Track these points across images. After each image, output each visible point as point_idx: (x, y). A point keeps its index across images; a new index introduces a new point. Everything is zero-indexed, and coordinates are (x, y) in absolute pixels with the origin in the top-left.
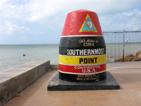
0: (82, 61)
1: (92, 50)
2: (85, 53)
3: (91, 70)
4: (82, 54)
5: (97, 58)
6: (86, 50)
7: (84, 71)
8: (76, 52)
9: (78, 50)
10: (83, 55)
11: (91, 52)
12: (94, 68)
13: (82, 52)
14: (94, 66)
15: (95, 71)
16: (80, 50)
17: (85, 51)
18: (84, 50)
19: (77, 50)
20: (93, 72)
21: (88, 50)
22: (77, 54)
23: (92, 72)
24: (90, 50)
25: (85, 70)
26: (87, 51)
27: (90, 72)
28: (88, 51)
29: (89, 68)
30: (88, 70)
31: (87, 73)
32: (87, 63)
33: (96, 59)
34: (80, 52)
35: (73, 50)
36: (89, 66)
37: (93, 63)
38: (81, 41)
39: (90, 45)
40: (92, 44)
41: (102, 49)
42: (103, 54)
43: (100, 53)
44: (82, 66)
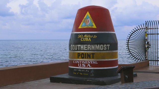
0: (80, 56)
1: (92, 45)
2: (86, 48)
3: (86, 65)
4: (83, 49)
6: (86, 45)
7: (80, 66)
8: (78, 47)
9: (80, 45)
11: (91, 47)
12: (89, 63)
13: (83, 47)
14: (89, 61)
16: (81, 45)
17: (86, 46)
18: (85, 45)
20: (89, 67)
21: (88, 45)
22: (79, 49)
24: (90, 45)
26: (87, 46)
27: (85, 67)
29: (84, 63)
32: (83, 58)
35: (75, 45)
36: (84, 61)
37: (90, 58)
38: (79, 36)
39: (87, 40)
40: (88, 39)
41: (105, 45)
42: (107, 50)
43: (102, 49)
44: (78, 61)
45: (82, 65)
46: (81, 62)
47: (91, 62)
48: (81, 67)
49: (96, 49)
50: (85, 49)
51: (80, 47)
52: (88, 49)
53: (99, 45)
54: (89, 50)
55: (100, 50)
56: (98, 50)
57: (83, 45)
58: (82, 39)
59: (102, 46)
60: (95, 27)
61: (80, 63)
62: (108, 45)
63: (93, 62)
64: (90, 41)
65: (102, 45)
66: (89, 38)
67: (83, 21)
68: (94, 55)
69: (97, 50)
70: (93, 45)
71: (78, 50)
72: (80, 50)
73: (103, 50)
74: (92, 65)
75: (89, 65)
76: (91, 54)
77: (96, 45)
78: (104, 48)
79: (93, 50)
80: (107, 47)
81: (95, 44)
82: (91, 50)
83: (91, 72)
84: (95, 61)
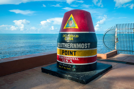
0: (64, 53)
2: (69, 46)
3: (69, 61)
4: (66, 47)
6: (69, 44)
8: (62, 45)
10: (67, 48)
11: (73, 46)
12: (71, 60)
13: (66, 45)
14: (71, 58)
15: (72, 62)
17: (69, 45)
19: (63, 44)
22: (63, 47)
23: (69, 63)
24: (72, 44)
25: (64, 60)
27: (68, 63)
28: (71, 45)
29: (67, 59)
30: (66, 60)
31: (65, 62)
32: (67, 55)
34: (65, 45)
36: (67, 57)
37: (72, 55)
38: (64, 35)
39: (70, 39)
41: (86, 44)
42: (88, 48)
43: (83, 47)
44: (63, 57)
46: (65, 58)
49: (77, 48)
51: (64, 45)
53: (80, 44)
55: (81, 48)
56: (79, 49)
57: (66, 44)
58: (66, 38)
62: (89, 44)
63: (74, 59)
64: (73, 40)
65: (83, 44)
66: (71, 37)
67: (67, 23)
68: (76, 52)
70: (75, 44)
73: (84, 48)
74: (74, 61)
76: (73, 51)
77: (78, 44)
78: (85, 46)
79: (75, 48)
80: (88, 46)
82: (73, 48)
83: (73, 67)
84: (76, 58)
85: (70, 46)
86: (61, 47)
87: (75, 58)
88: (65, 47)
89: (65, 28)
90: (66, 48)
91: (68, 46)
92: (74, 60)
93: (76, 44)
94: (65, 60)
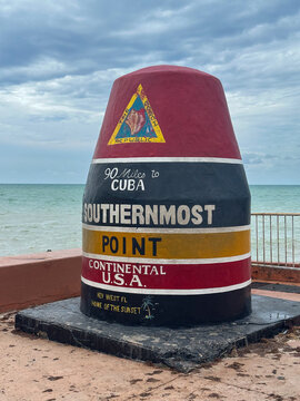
0: (107, 244)
1: (148, 207)
2: (126, 217)
3: (128, 278)
4: (117, 222)
5: (160, 240)
6: (128, 207)
7: (106, 279)
8: (101, 211)
9: (107, 206)
10: (120, 225)
11: (144, 214)
12: (137, 273)
13: (116, 213)
14: (138, 265)
15: (140, 285)
16: (112, 206)
17: (126, 210)
18: (123, 207)
19: (105, 207)
20: (135, 285)
21: (135, 207)
22: (104, 221)
23: (128, 286)
24: (140, 207)
25: (109, 274)
26: (130, 210)
27: (124, 286)
28: (134, 211)
29: (120, 272)
30: (116, 277)
31: (114, 285)
33: (155, 240)
34: (112, 213)
35: (94, 205)
36: (121, 264)
37: (142, 253)
38: (108, 172)
39: (132, 187)
40: (136, 185)
41: (197, 207)
42: (204, 224)
43: (186, 222)
44: (103, 261)
45: (113, 279)
46: (112, 267)
47: (143, 270)
48: (110, 284)
49: (162, 223)
50: (124, 221)
51: (108, 211)
52: (135, 222)
53: (173, 207)
54: (138, 225)
55: (177, 226)
56: (170, 226)
57: (117, 206)
58: (117, 185)
59: (184, 212)
60: (160, 138)
61: (106, 271)
62: (210, 208)
63: (149, 270)
64: (143, 189)
65: (184, 207)
66: (137, 181)
67: (122, 119)
68: (158, 243)
69: (165, 226)
70: (152, 208)
71: (101, 223)
72: (108, 224)
73: (191, 225)
74: (149, 281)
75: (138, 280)
76: (147, 240)
77: (163, 208)
78: (192, 216)
79: (152, 225)
80: (204, 214)
81: (159, 203)
82: (145, 226)
83: (146, 304)
84: (158, 266)
85: (130, 217)
86: (97, 220)
87: (152, 265)
88: (111, 221)
89: (112, 142)
90: (114, 225)
91: (124, 214)
92: (148, 276)
93: (155, 207)
94: (113, 274)
